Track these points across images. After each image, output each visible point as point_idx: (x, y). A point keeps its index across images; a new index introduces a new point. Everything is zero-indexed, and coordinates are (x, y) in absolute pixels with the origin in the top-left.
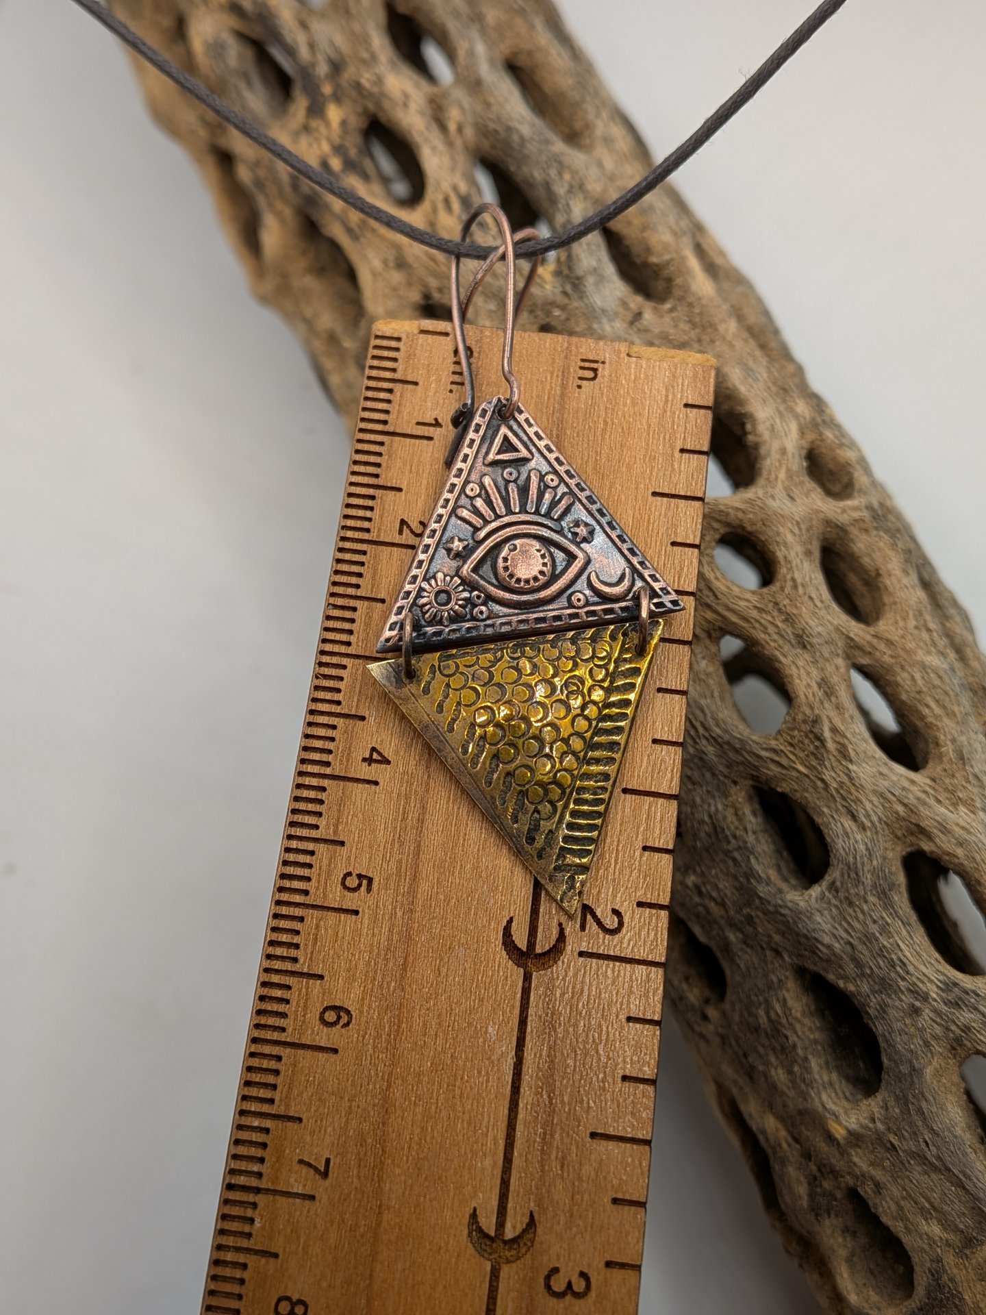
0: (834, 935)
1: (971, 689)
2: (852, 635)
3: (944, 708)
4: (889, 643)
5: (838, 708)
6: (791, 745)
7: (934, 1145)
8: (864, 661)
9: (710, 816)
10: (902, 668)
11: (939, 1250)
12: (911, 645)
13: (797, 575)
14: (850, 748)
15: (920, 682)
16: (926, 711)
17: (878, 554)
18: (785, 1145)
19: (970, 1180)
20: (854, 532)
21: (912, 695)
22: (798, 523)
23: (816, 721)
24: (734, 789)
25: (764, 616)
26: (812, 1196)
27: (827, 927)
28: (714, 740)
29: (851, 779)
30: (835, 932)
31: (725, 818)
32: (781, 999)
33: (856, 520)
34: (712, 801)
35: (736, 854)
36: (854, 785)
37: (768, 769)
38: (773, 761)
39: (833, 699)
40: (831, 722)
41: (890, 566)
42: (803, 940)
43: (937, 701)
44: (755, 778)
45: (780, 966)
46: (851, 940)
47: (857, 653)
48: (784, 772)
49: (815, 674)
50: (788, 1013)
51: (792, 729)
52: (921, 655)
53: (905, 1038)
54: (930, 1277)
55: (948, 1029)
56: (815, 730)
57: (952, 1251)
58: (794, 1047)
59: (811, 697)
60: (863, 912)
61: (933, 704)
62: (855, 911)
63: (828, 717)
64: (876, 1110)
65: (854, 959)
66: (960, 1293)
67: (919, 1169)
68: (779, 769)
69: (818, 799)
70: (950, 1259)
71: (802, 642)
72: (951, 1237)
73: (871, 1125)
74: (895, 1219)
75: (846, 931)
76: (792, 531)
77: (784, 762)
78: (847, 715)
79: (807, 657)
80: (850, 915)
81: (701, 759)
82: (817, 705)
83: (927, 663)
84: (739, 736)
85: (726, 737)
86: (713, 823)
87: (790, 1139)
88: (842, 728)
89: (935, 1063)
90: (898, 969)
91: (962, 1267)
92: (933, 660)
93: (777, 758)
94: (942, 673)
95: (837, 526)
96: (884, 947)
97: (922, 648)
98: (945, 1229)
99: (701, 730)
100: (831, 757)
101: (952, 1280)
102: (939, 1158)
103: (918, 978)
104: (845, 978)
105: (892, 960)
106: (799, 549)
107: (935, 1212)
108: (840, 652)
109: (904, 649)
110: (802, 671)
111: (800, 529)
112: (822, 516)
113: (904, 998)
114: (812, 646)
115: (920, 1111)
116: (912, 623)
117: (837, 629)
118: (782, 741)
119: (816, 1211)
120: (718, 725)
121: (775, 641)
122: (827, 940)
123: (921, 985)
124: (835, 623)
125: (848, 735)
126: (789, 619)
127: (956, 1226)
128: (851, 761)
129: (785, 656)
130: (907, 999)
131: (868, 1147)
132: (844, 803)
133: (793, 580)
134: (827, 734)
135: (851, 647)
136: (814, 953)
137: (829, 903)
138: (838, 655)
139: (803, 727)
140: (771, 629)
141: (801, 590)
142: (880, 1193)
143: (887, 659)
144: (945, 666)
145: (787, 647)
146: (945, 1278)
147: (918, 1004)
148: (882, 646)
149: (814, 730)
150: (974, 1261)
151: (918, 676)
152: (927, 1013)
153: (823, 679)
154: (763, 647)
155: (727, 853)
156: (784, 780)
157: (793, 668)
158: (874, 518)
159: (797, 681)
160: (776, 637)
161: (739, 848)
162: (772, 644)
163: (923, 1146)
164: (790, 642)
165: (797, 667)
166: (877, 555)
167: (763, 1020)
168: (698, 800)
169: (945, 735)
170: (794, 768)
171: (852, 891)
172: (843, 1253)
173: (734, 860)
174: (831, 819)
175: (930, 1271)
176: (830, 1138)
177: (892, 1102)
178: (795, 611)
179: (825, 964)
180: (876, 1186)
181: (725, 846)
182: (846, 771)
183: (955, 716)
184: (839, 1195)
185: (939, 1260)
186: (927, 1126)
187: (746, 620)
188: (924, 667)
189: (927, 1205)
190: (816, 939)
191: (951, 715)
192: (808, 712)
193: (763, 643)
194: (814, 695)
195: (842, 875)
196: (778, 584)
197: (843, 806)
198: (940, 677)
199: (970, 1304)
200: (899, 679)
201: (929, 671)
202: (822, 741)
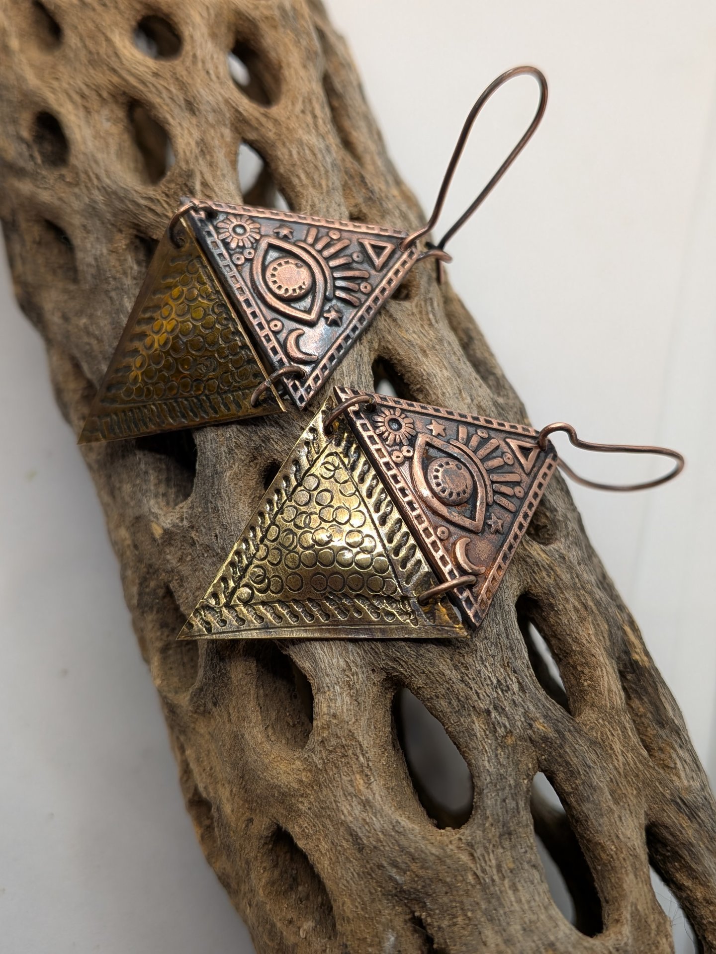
1: (346, 173)
2: (241, 109)
3: (313, 180)
4: (276, 122)
5: (211, 165)
6: (167, 195)
7: (222, 538)
8: (252, 136)
9: (96, 259)
10: (284, 144)
12: (293, 124)
13: (199, 53)
15: (295, 156)
16: (296, 181)
20: (264, 27)
21: (288, 167)
22: (208, 8)
23: (190, 175)
24: (118, 236)
25: (162, 82)
28: (104, 190)
31: (108, 262)
33: (267, 18)
34: (98, 246)
35: (113, 294)
37: (145, 217)
38: (151, 210)
39: (208, 157)
40: (203, 177)
41: (291, 60)
43: (307, 174)
44: (136, 226)
47: (246, 128)
48: (159, 220)
49: (196, 135)
51: (169, 182)
52: (301, 133)
56: (189, 184)
59: (188, 153)
61: (303, 176)
63: (201, 173)
64: (185, 511)
67: (210, 561)
68: (155, 218)
71: (191, 107)
73: (179, 524)
76: (201, 15)
77: (159, 209)
78: (219, 173)
79: (194, 121)
81: (94, 208)
82: (192, 160)
83: (305, 141)
84: (125, 187)
85: (114, 187)
86: (98, 266)
88: (213, 183)
89: (235, 468)
92: (312, 139)
93: (154, 207)
94: (317, 151)
95: (250, 20)
97: (303, 129)
99: (95, 182)
102: (223, 549)
106: (205, 30)
108: (227, 122)
109: (288, 129)
110: (186, 132)
111: (209, 14)
112: (233, 7)
114: (199, 112)
115: (216, 509)
116: (299, 106)
117: (227, 102)
118: (160, 192)
120: (109, 177)
121: (167, 105)
124: (227, 96)
125: (216, 189)
126: (183, 86)
129: (174, 118)
131: (177, 544)
133: (195, 56)
134: (199, 188)
135: (239, 120)
138: (225, 125)
139: (179, 179)
140: (165, 94)
141: (200, 65)
142: (183, 586)
143: (271, 135)
144: (322, 146)
145: (176, 111)
148: (270, 125)
151: (294, 152)
153: (202, 140)
155: (107, 292)
156: (158, 227)
157: (179, 129)
158: (283, 17)
159: (180, 140)
160: (168, 101)
161: (116, 289)
162: (165, 108)
163: (214, 539)
164: (180, 106)
165: (182, 128)
166: (281, 50)
168: (89, 246)
169: (307, 202)
173: (111, 298)
176: (150, 536)
177: (197, 504)
178: (190, 81)
180: (180, 579)
181: (105, 286)
183: (322, 188)
184: (159, 592)
186: (219, 522)
187: (143, 83)
188: (300, 143)
191: (317, 186)
192: (184, 167)
193: (158, 106)
194: (191, 152)
196: (181, 59)
198: (314, 154)
200: (279, 153)
201: (306, 148)
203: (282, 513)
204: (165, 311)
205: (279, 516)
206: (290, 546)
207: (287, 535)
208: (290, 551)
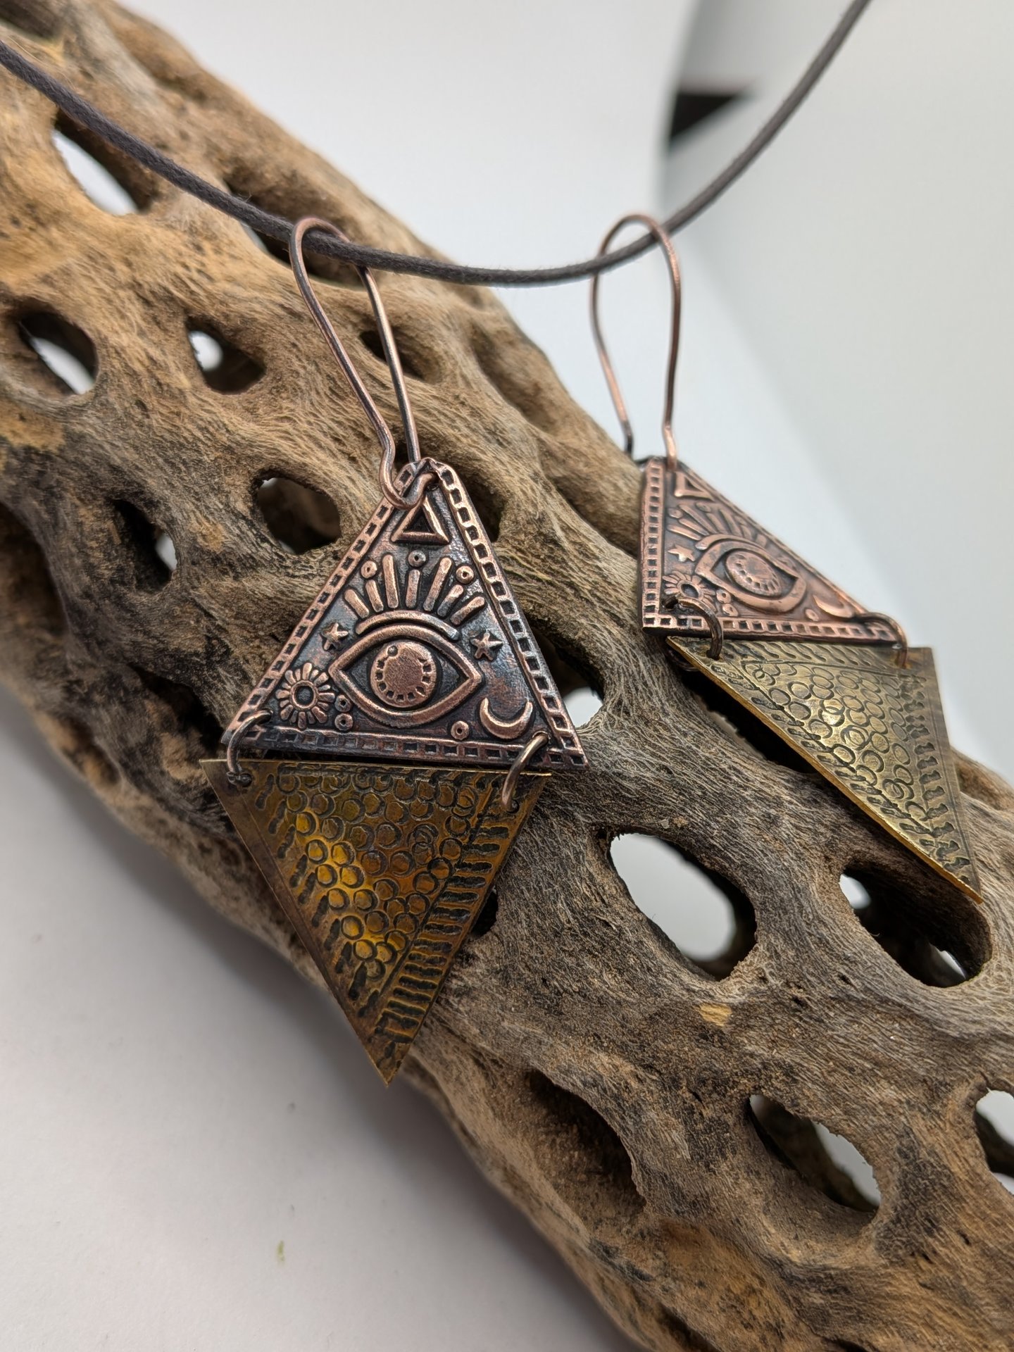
0: (640, 763)
2: (540, 439)
4: (577, 452)
6: (522, 550)
7: (855, 977)
11: (903, 1119)
13: (465, 372)
14: (590, 545)
17: (532, 367)
18: (634, 1084)
19: (917, 1001)
23: (542, 519)
25: (447, 409)
26: (691, 1138)
27: (628, 756)
29: (605, 578)
30: (642, 759)
32: (585, 876)
36: (610, 583)
40: (560, 520)
42: (601, 783)
45: (574, 833)
46: (664, 763)
49: (525, 469)
50: (601, 891)
51: (518, 533)
53: (772, 857)
54: (903, 1161)
55: (816, 833)
57: (919, 1115)
58: (621, 932)
59: (529, 492)
60: (666, 728)
62: (656, 730)
63: (555, 514)
64: (763, 965)
65: (674, 786)
66: (945, 1167)
67: (843, 1020)
69: (571, 610)
70: (919, 1125)
71: (497, 437)
72: (911, 1094)
73: (763, 988)
74: (827, 1107)
75: (653, 755)
76: (445, 326)
77: (519, 571)
79: (509, 452)
80: (651, 736)
82: (539, 500)
87: (641, 1072)
88: (575, 525)
90: (735, 778)
91: (937, 1130)
96: (708, 759)
98: (900, 1087)
100: (572, 557)
101: (932, 1152)
102: (867, 990)
103: (762, 783)
104: (670, 813)
105: (723, 770)
106: (456, 344)
107: (882, 1068)
110: (509, 467)
111: (452, 324)
113: (753, 810)
114: (509, 443)
118: (510, 547)
119: (704, 1158)
121: (467, 436)
122: (633, 772)
123: (767, 790)
126: (475, 413)
127: (915, 1075)
128: (597, 558)
129: (484, 453)
130: (757, 810)
131: (763, 1021)
132: (604, 607)
133: (463, 376)
134: (560, 533)
136: (618, 796)
137: (622, 727)
139: (530, 529)
140: (459, 423)
141: (474, 386)
142: (795, 1081)
143: (582, 468)
145: (482, 443)
146: (923, 1153)
147: (773, 812)
148: (573, 455)
149: (543, 530)
150: (950, 1116)
152: (786, 820)
153: (536, 474)
154: (455, 446)
157: (497, 464)
159: (506, 478)
160: (466, 431)
162: (465, 441)
163: (841, 984)
164: (483, 437)
165: (502, 463)
167: (565, 915)
170: (533, 577)
171: (645, 707)
172: (757, 1202)
174: (594, 630)
175: (900, 1151)
176: (705, 1034)
177: (780, 944)
178: (479, 404)
179: (636, 808)
180: (787, 1075)
182: (597, 570)
184: (730, 1119)
185: (908, 1132)
186: (838, 957)
189: (868, 1065)
190: (619, 774)
192: (531, 510)
194: (533, 490)
195: (628, 691)
196: (449, 378)
197: (604, 611)
199: (962, 1177)
200: (600, 489)
202: (556, 543)
203: (819, 737)
204: (315, 853)
205: (822, 741)
206: (864, 738)
207: (849, 738)
208: (870, 740)
